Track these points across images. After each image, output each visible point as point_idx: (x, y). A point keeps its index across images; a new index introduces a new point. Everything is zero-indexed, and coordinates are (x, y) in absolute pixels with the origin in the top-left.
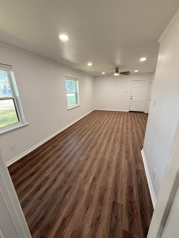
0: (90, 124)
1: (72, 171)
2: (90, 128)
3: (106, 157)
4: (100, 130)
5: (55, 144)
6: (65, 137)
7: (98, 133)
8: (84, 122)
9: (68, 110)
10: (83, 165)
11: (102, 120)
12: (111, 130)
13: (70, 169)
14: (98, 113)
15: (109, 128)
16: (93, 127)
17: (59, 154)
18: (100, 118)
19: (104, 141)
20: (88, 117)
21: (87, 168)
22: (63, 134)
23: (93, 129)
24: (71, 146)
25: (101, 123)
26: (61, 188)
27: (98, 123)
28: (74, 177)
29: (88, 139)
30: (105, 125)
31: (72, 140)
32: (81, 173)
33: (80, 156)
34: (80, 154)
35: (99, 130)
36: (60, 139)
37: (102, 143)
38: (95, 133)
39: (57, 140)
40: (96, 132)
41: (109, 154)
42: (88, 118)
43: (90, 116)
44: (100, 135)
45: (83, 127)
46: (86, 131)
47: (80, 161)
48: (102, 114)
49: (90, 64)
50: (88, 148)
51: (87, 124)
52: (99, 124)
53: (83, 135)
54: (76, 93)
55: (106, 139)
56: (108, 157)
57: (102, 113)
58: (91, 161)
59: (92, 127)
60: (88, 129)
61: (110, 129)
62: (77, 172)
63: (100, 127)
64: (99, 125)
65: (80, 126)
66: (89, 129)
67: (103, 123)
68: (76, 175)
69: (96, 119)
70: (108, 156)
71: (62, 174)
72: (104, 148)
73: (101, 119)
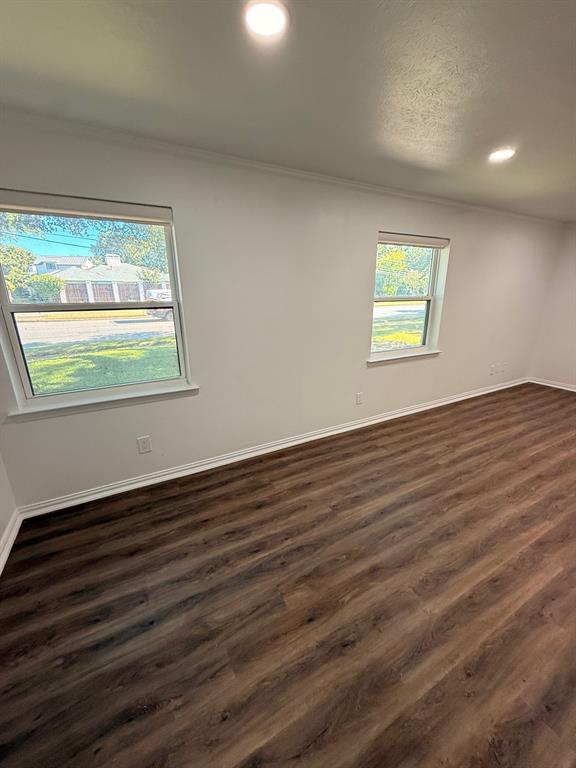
0: (456, 446)
1: (218, 632)
2: (441, 462)
3: (411, 677)
4: (485, 497)
5: (265, 478)
6: (312, 466)
7: (465, 507)
8: (432, 427)
9: (370, 365)
10: (275, 638)
11: (536, 442)
12: (560, 518)
13: (221, 616)
14: (539, 401)
15: (559, 503)
16: (460, 467)
17: (244, 521)
18: (536, 428)
19: (472, 570)
20: (470, 410)
21: (278, 665)
22: (317, 450)
23: (452, 471)
24: (307, 511)
25: (522, 458)
26: (135, 678)
27: (499, 453)
28: (202, 669)
29: (390, 512)
30: (539, 477)
31: (329, 488)
32: (236, 671)
33: (299, 581)
34: (308, 570)
35: (480, 491)
36: (293, 465)
37: (451, 573)
38: (450, 498)
39: (283, 465)
40: (459, 496)
41: (439, 678)
42: (467, 414)
43: (486, 408)
44: (469, 521)
45: (414, 447)
46: (411, 471)
47: (280, 603)
48: (563, 412)
49: (502, 155)
50: (356, 560)
51: (441, 439)
52: (504, 457)
53: (384, 487)
54: (429, 301)
55: (488, 566)
56: (422, 692)
57: (563, 406)
58: (321, 645)
59: (454, 462)
60: (428, 464)
61: (558, 511)
62: (230, 653)
63: (502, 479)
64: (504, 464)
65: (404, 441)
66: (435, 468)
67: (534, 460)
68: (215, 662)
69: (505, 427)
70: (430, 686)
71: (185, 615)
72: (437, 611)
73: (537, 434)
